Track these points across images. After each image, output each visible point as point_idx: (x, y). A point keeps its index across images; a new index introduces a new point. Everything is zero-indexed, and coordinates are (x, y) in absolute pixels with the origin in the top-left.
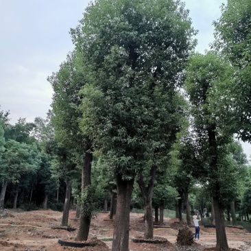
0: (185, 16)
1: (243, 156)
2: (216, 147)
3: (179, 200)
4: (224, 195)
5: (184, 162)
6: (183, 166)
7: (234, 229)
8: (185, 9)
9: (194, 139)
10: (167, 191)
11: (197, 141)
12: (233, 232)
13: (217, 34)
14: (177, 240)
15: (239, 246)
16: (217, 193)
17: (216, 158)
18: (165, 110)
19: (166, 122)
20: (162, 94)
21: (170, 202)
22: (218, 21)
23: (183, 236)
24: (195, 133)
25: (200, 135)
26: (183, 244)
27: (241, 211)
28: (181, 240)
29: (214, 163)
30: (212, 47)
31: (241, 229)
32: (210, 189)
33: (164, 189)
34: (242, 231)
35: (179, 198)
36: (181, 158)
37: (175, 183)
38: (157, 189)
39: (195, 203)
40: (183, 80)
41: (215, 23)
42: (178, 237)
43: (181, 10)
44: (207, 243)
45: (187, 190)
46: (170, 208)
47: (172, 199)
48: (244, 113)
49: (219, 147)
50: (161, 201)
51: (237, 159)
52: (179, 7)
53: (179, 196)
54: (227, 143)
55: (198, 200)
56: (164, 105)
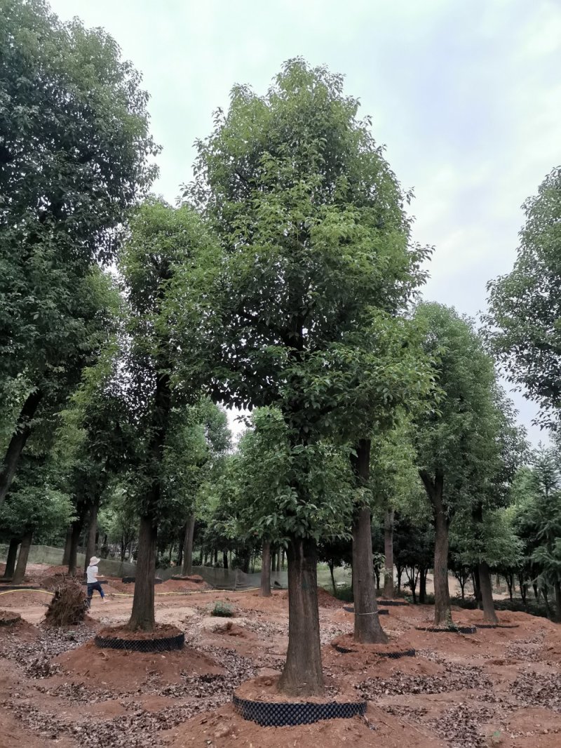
0: (139, 104)
1: (225, 436)
2: (168, 409)
3: (73, 523)
4: (166, 511)
5: (92, 435)
6: (88, 444)
7: (183, 584)
8: (141, 87)
9: (123, 387)
10: (48, 503)
11: (129, 392)
12: (181, 589)
13: (199, 168)
14: (48, 615)
15: (183, 618)
16: (151, 506)
17: (162, 433)
18: (53, 305)
19: (51, 336)
20: (54, 267)
21: (49, 527)
22: (207, 143)
23: (63, 605)
24: (128, 375)
25: (139, 380)
26: (58, 624)
27: (205, 546)
28: (57, 614)
29: (157, 443)
30: (185, 195)
31: (197, 581)
32: (139, 499)
33: (39, 497)
34: (198, 586)
35: (74, 519)
36: (86, 427)
37: (72, 484)
38: (21, 497)
39: (114, 530)
40: (114, 249)
41: (200, 146)
42: (50, 609)
43: (132, 86)
44: (118, 618)
45: (97, 499)
46: (53, 543)
47: (57, 520)
48: (224, 345)
49: (173, 410)
50: (28, 525)
51: (213, 439)
52: (127, 78)
53: (73, 515)
54: (192, 404)
55: (122, 523)
56: (53, 294)
